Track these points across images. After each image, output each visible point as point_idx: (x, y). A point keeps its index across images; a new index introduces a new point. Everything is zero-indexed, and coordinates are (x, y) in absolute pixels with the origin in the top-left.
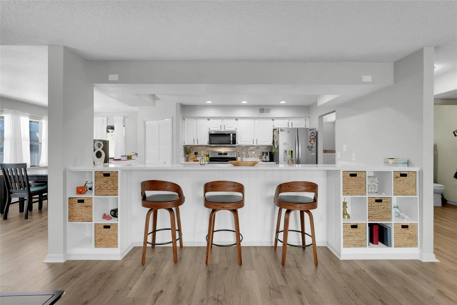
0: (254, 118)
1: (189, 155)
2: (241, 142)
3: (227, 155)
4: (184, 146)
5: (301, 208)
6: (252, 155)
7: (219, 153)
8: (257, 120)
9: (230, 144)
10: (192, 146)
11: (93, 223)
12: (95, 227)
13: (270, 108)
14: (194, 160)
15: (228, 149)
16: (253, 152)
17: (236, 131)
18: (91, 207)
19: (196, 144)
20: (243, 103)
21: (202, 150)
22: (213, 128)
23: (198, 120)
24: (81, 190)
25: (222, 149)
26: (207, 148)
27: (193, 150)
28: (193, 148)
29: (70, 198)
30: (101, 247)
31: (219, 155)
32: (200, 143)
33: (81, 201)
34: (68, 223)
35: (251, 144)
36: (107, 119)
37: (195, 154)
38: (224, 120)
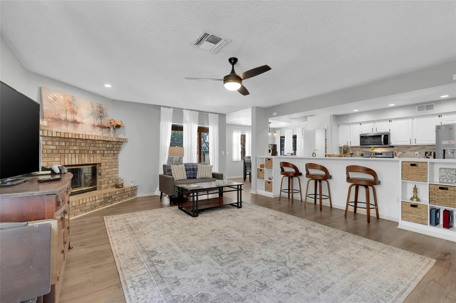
0: (412, 118)
2: (395, 142)
3: (382, 155)
4: (339, 147)
5: (356, 182)
6: (415, 155)
8: (415, 120)
9: (382, 144)
11: (265, 180)
12: (265, 182)
13: (434, 104)
17: (390, 132)
18: (264, 173)
20: (390, 106)
21: (358, 151)
22: (365, 131)
23: (351, 126)
24: (262, 166)
25: (377, 149)
26: (359, 149)
29: (258, 169)
30: (267, 191)
32: (353, 145)
33: (261, 170)
34: (257, 179)
35: (408, 143)
36: (293, 130)
38: (377, 123)
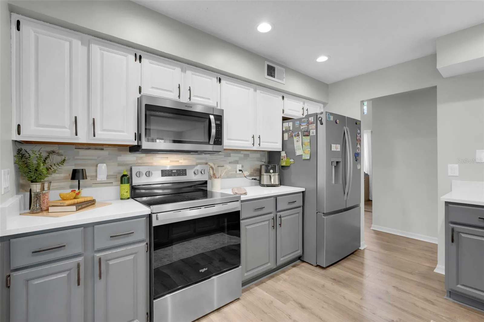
0: (255, 86)
1: (46, 185)
3: (186, 174)
6: (236, 172)
7: (162, 171)
10: (55, 148)
13: (284, 70)
14: (76, 201)
15: (184, 159)
16: (238, 165)
19: (83, 138)
21: (104, 163)
26: (120, 156)
27: (64, 160)
28: (59, 154)
31: (162, 176)
35: (248, 145)
37: (73, 177)
